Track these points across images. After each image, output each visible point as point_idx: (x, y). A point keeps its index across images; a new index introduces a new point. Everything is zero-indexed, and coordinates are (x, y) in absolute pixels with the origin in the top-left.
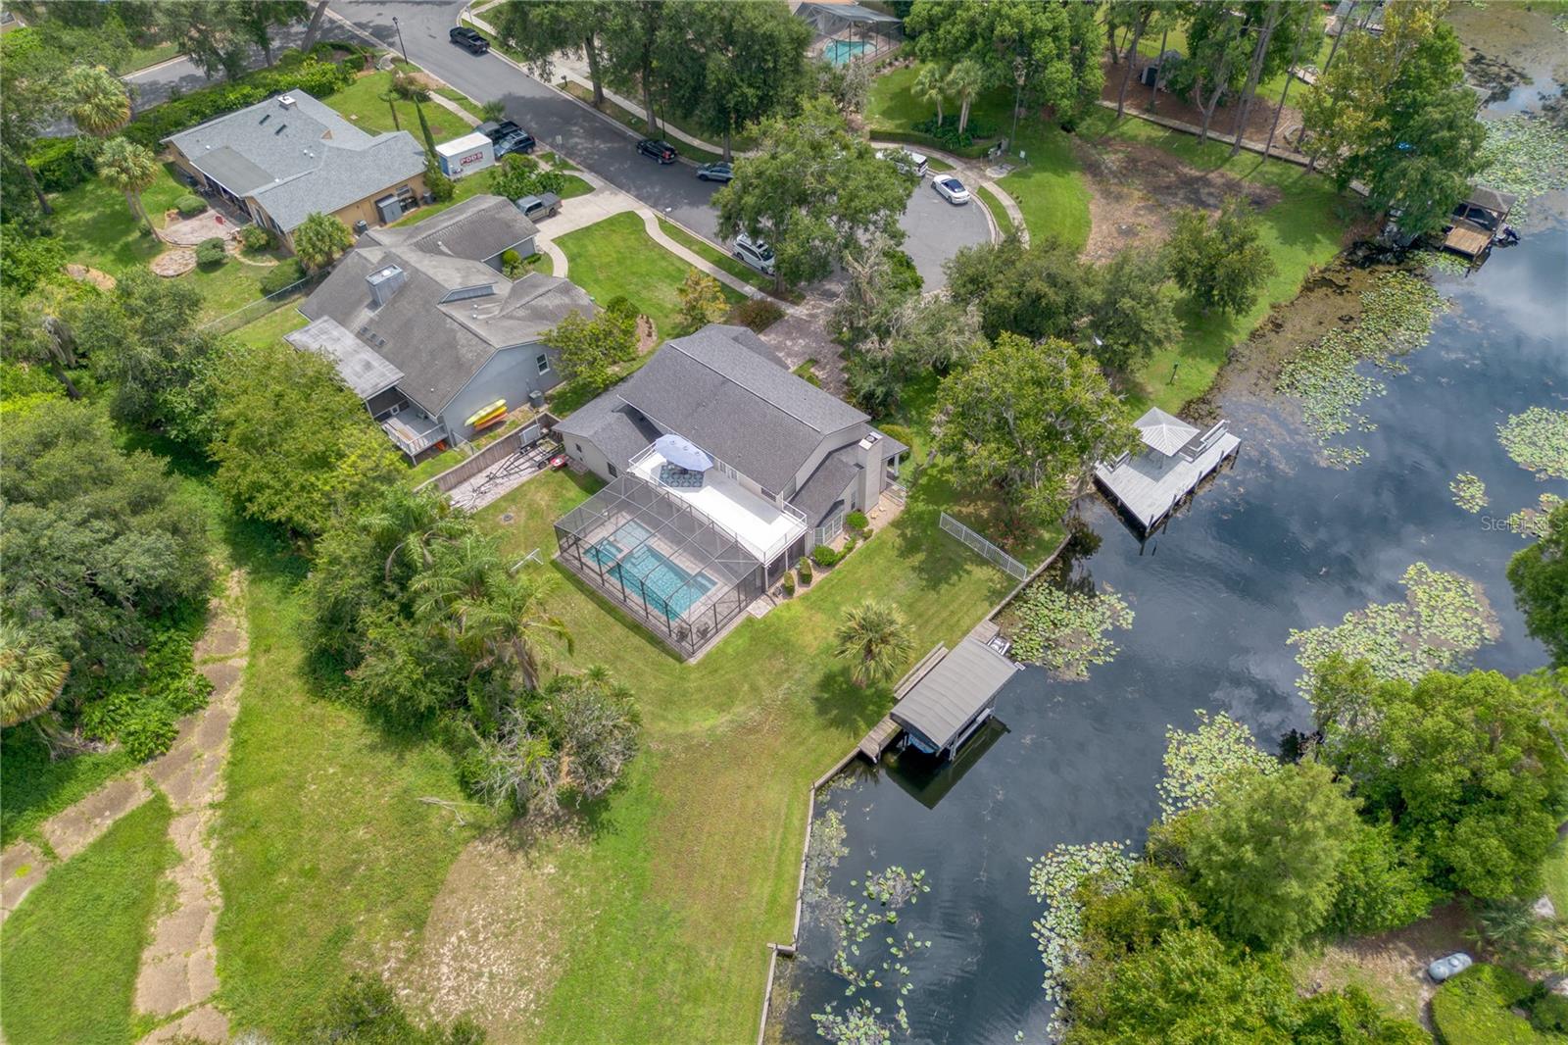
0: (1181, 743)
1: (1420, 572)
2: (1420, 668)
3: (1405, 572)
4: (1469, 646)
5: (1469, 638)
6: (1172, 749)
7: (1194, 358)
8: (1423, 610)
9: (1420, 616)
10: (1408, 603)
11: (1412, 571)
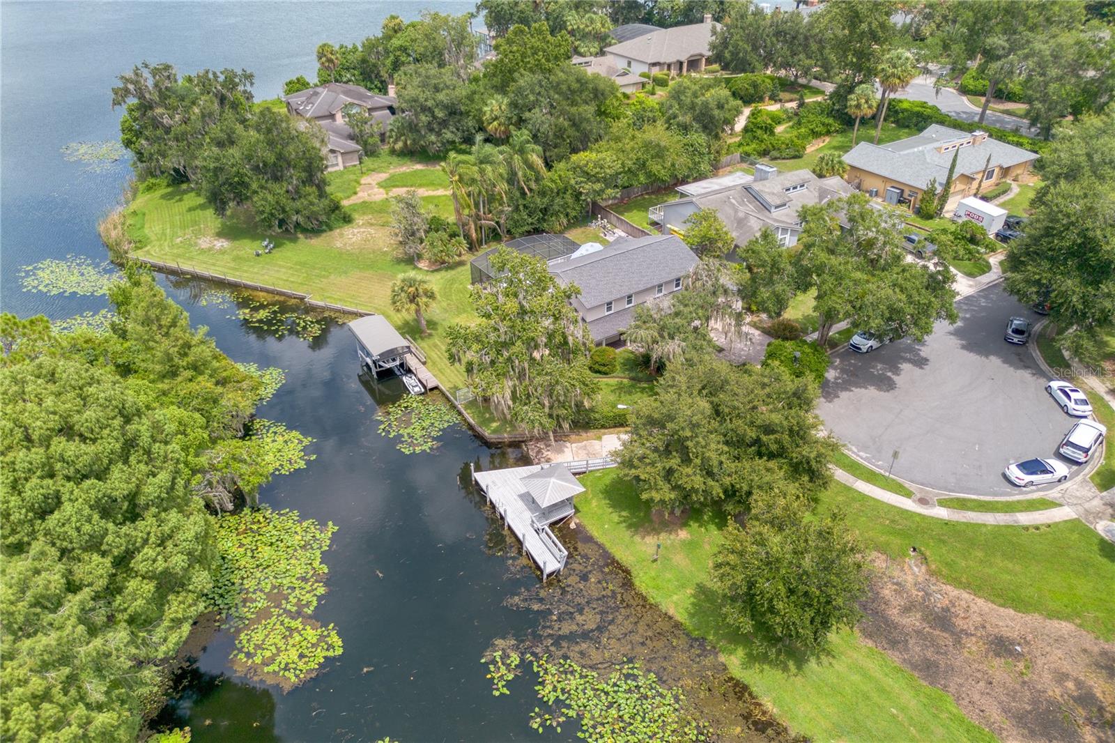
0: (301, 442)
1: (330, 647)
2: (251, 590)
3: (338, 634)
4: (242, 636)
5: (249, 641)
6: (301, 437)
7: (694, 596)
8: (297, 624)
9: (293, 618)
10: (310, 617)
11: (335, 640)
